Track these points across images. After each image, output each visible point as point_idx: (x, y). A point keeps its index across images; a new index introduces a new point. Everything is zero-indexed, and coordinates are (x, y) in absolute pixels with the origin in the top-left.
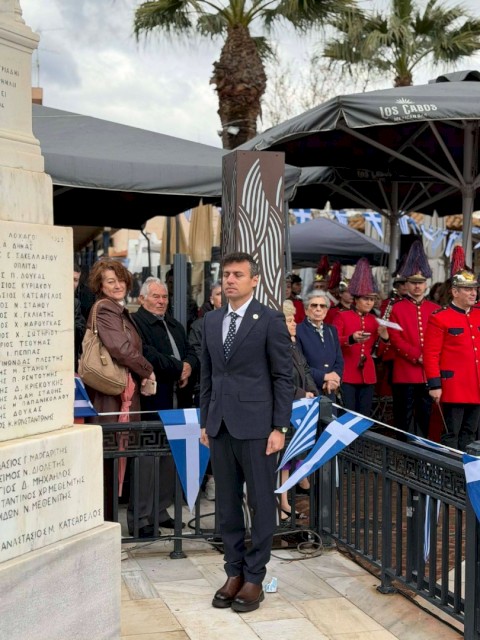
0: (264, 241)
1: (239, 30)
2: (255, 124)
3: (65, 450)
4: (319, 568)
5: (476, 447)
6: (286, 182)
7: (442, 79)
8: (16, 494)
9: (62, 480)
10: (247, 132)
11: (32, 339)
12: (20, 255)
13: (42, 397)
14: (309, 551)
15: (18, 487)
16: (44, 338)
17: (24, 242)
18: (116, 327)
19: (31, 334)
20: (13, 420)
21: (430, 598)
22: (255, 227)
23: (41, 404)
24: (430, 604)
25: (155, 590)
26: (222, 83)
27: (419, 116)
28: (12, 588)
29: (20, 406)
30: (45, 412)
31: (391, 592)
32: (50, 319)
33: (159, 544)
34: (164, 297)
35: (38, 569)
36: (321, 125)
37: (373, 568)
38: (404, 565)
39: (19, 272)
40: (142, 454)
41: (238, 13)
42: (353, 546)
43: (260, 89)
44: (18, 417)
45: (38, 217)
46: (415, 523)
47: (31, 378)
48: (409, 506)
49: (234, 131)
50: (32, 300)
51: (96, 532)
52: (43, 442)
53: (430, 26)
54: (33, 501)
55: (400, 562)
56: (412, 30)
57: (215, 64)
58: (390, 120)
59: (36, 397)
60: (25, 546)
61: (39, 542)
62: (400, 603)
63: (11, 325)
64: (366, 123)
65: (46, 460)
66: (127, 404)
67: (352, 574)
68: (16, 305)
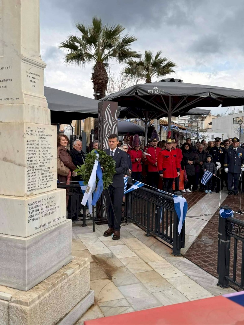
0: (111, 129)
1: (100, 63)
2: (105, 92)
3: (55, 197)
4: (128, 229)
5: (177, 193)
6: (118, 111)
7: (163, 81)
8: (39, 212)
9: (54, 207)
10: (102, 95)
11: (44, 162)
12: (40, 135)
13: (47, 180)
14: (124, 223)
15: (40, 210)
16: (48, 161)
17: (42, 130)
18: (65, 155)
19: (44, 160)
20: (38, 188)
21: (162, 238)
22: (109, 125)
23: (47, 182)
24: (161, 239)
25: (78, 237)
26: (95, 80)
27: (159, 94)
28: (38, 242)
29: (40, 183)
30: (48, 185)
31: (150, 236)
32: (50, 155)
33: (78, 222)
34: (81, 145)
35: (46, 235)
36: (130, 94)
37: (144, 228)
38: (154, 227)
39: (40, 140)
40: (73, 195)
41: (100, 58)
42: (138, 222)
43: (106, 82)
44: (40, 187)
45: (46, 122)
46: (158, 215)
47: (44, 174)
48: (156, 210)
49: (98, 94)
50: (44, 149)
51: (64, 223)
52: (48, 195)
53: (157, 64)
54: (45, 214)
55: (152, 226)
56: (151, 65)
57: (92, 74)
58: (151, 94)
59: (45, 180)
60: (42, 228)
61: (47, 227)
62: (153, 239)
63: (38, 157)
64: (143, 94)
65: (49, 201)
66: (69, 179)
67: (138, 230)
68: (39, 151)
